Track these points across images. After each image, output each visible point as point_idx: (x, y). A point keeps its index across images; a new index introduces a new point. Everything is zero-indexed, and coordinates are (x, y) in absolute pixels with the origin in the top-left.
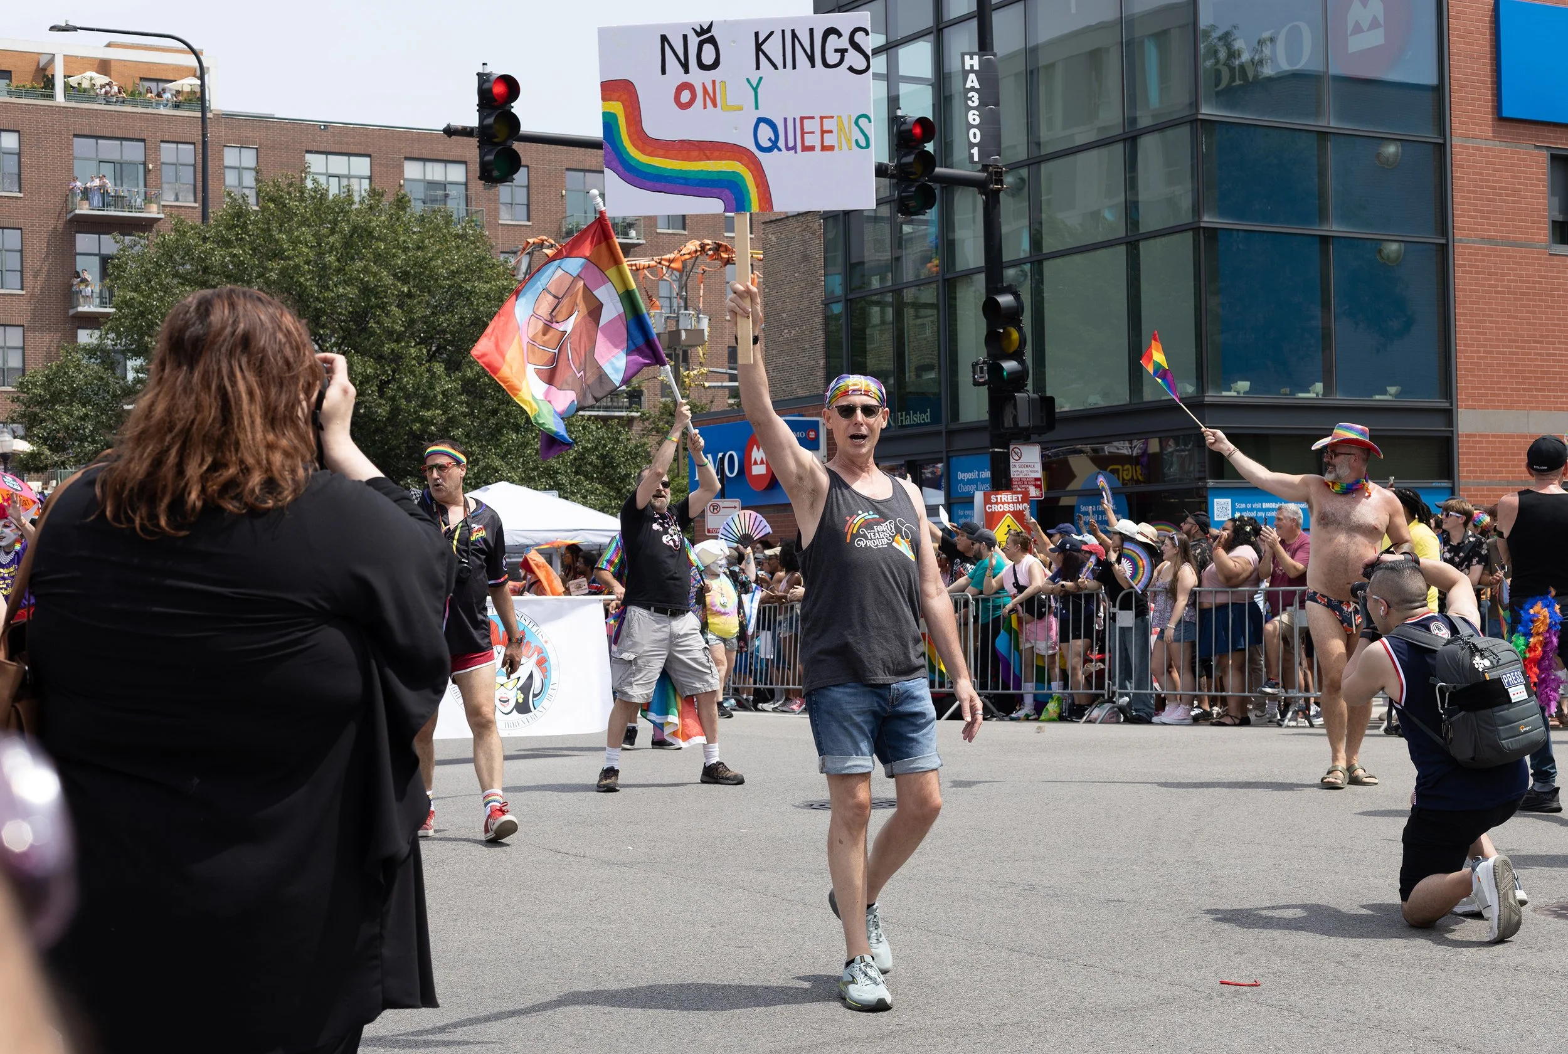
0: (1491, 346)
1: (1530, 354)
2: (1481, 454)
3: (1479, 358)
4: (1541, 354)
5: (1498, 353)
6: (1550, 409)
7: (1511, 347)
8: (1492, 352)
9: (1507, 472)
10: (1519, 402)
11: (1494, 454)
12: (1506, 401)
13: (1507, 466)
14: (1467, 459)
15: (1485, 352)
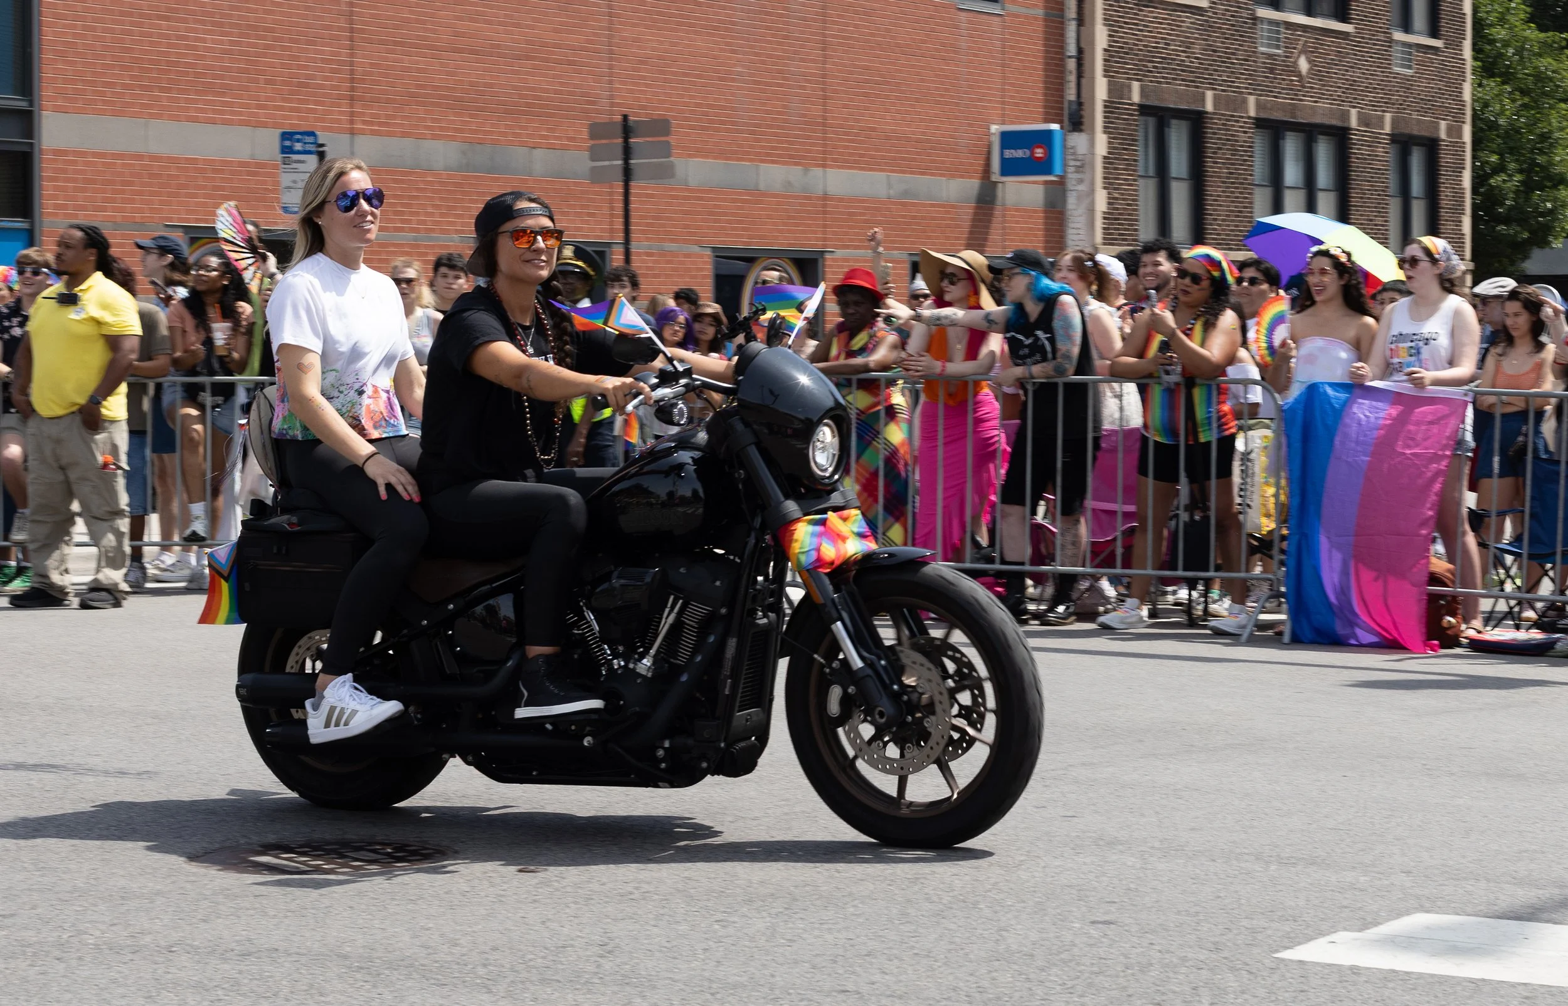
0: (95, 20)
1: (150, 35)
2: (75, 180)
3: (75, 35)
4: (168, 37)
5: (105, 30)
6: (177, 119)
7: (122, 23)
8: (94, 29)
9: (114, 209)
10: (132, 105)
11: (94, 182)
12: (113, 103)
13: (113, 200)
14: (56, 188)
15: (84, 28)
